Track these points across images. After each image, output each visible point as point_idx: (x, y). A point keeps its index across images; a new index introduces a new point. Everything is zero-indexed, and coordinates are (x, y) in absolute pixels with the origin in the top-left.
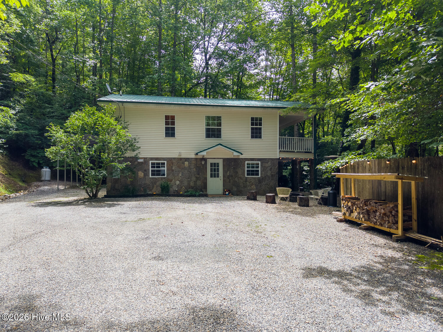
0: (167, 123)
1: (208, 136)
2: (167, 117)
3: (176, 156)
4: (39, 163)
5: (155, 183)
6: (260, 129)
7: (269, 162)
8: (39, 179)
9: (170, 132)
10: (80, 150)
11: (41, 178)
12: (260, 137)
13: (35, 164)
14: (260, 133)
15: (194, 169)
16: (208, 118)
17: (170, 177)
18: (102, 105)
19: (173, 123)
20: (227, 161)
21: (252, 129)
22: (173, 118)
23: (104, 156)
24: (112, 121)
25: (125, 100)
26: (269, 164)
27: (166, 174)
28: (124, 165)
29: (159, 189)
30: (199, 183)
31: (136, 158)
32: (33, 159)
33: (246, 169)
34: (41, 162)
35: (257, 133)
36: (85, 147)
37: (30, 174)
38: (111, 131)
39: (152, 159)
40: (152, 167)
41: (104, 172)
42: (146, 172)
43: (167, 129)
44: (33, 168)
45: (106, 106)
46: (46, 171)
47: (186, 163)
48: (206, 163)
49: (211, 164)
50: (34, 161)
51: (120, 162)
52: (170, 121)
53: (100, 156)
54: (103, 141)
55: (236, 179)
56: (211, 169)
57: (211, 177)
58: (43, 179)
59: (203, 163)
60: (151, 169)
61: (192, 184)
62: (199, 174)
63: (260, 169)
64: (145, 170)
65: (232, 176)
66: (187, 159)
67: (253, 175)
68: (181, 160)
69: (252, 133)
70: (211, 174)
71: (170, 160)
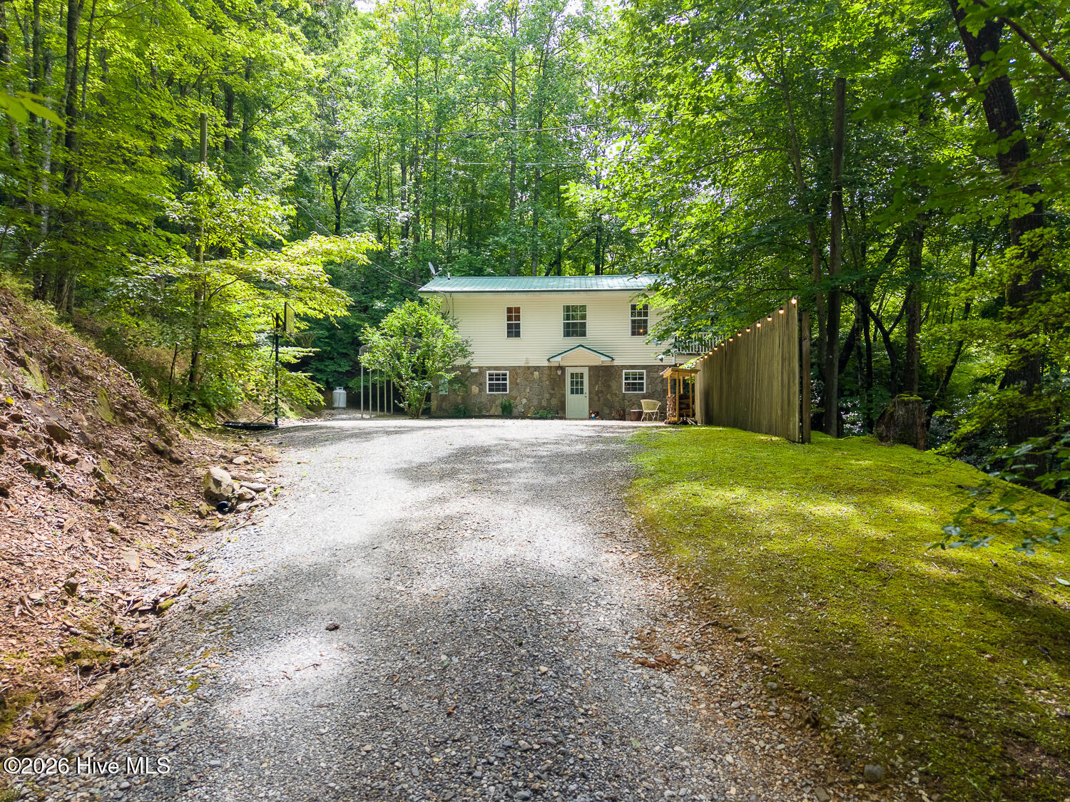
0: (509, 318)
1: (567, 334)
2: (509, 310)
3: (522, 364)
5: (494, 402)
6: (646, 321)
8: (329, 405)
9: (514, 331)
10: (399, 357)
11: (332, 403)
12: (645, 334)
14: (645, 327)
15: (547, 383)
16: (567, 308)
17: (514, 393)
18: (424, 296)
19: (518, 318)
20: (595, 370)
21: (633, 322)
22: (518, 310)
23: (429, 363)
24: (439, 320)
25: (454, 289)
27: (508, 389)
28: (453, 375)
29: (500, 410)
30: (554, 402)
31: (468, 367)
32: (318, 376)
33: (624, 381)
34: (331, 380)
35: (640, 327)
36: (405, 354)
38: (436, 332)
39: (489, 368)
40: (490, 379)
41: (429, 383)
42: (481, 385)
43: (509, 326)
45: (432, 300)
46: (340, 394)
47: (536, 373)
48: (564, 373)
49: (572, 374)
50: (321, 379)
51: (447, 371)
52: (513, 315)
53: (423, 363)
54: (428, 345)
55: (609, 396)
56: (572, 382)
57: (572, 393)
58: (336, 405)
59: (559, 373)
60: (488, 382)
61: (544, 403)
62: (554, 390)
63: (644, 381)
64: (481, 384)
65: (602, 392)
66: (537, 368)
67: (634, 389)
68: (529, 370)
69: (633, 327)
70: (572, 390)
71: (514, 370)
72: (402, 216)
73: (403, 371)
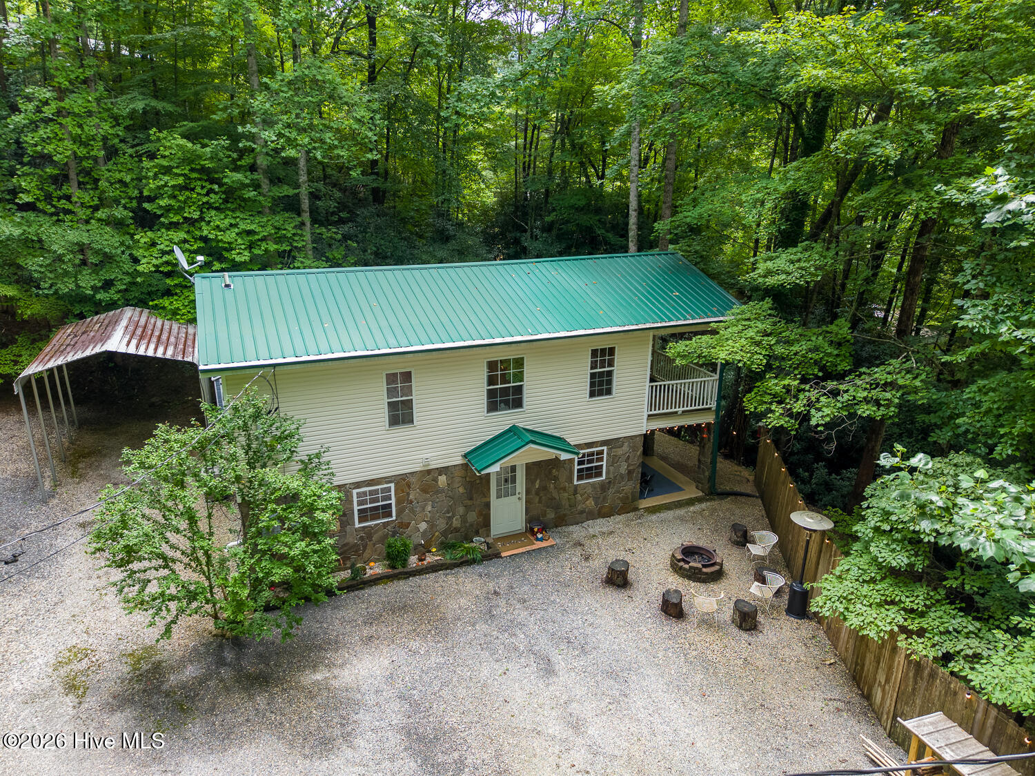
0: (392, 393)
1: (492, 407)
2: (391, 379)
3: (418, 468)
5: (370, 536)
6: (610, 373)
7: (626, 444)
9: (401, 414)
12: (609, 392)
14: (610, 382)
15: (461, 490)
16: (493, 365)
17: (405, 518)
19: (408, 391)
21: (593, 376)
22: (406, 375)
26: (626, 448)
27: (394, 514)
29: (382, 551)
30: (472, 517)
33: (576, 468)
35: (601, 383)
39: (358, 485)
40: (360, 503)
42: (345, 516)
43: (392, 406)
47: (443, 479)
52: (399, 387)
55: (554, 493)
56: (499, 480)
57: (500, 496)
60: (356, 508)
61: (456, 523)
62: (471, 499)
63: (604, 463)
64: (343, 515)
65: (545, 489)
66: (443, 470)
67: (589, 477)
68: (428, 476)
69: (592, 384)
70: (500, 493)
71: (402, 482)
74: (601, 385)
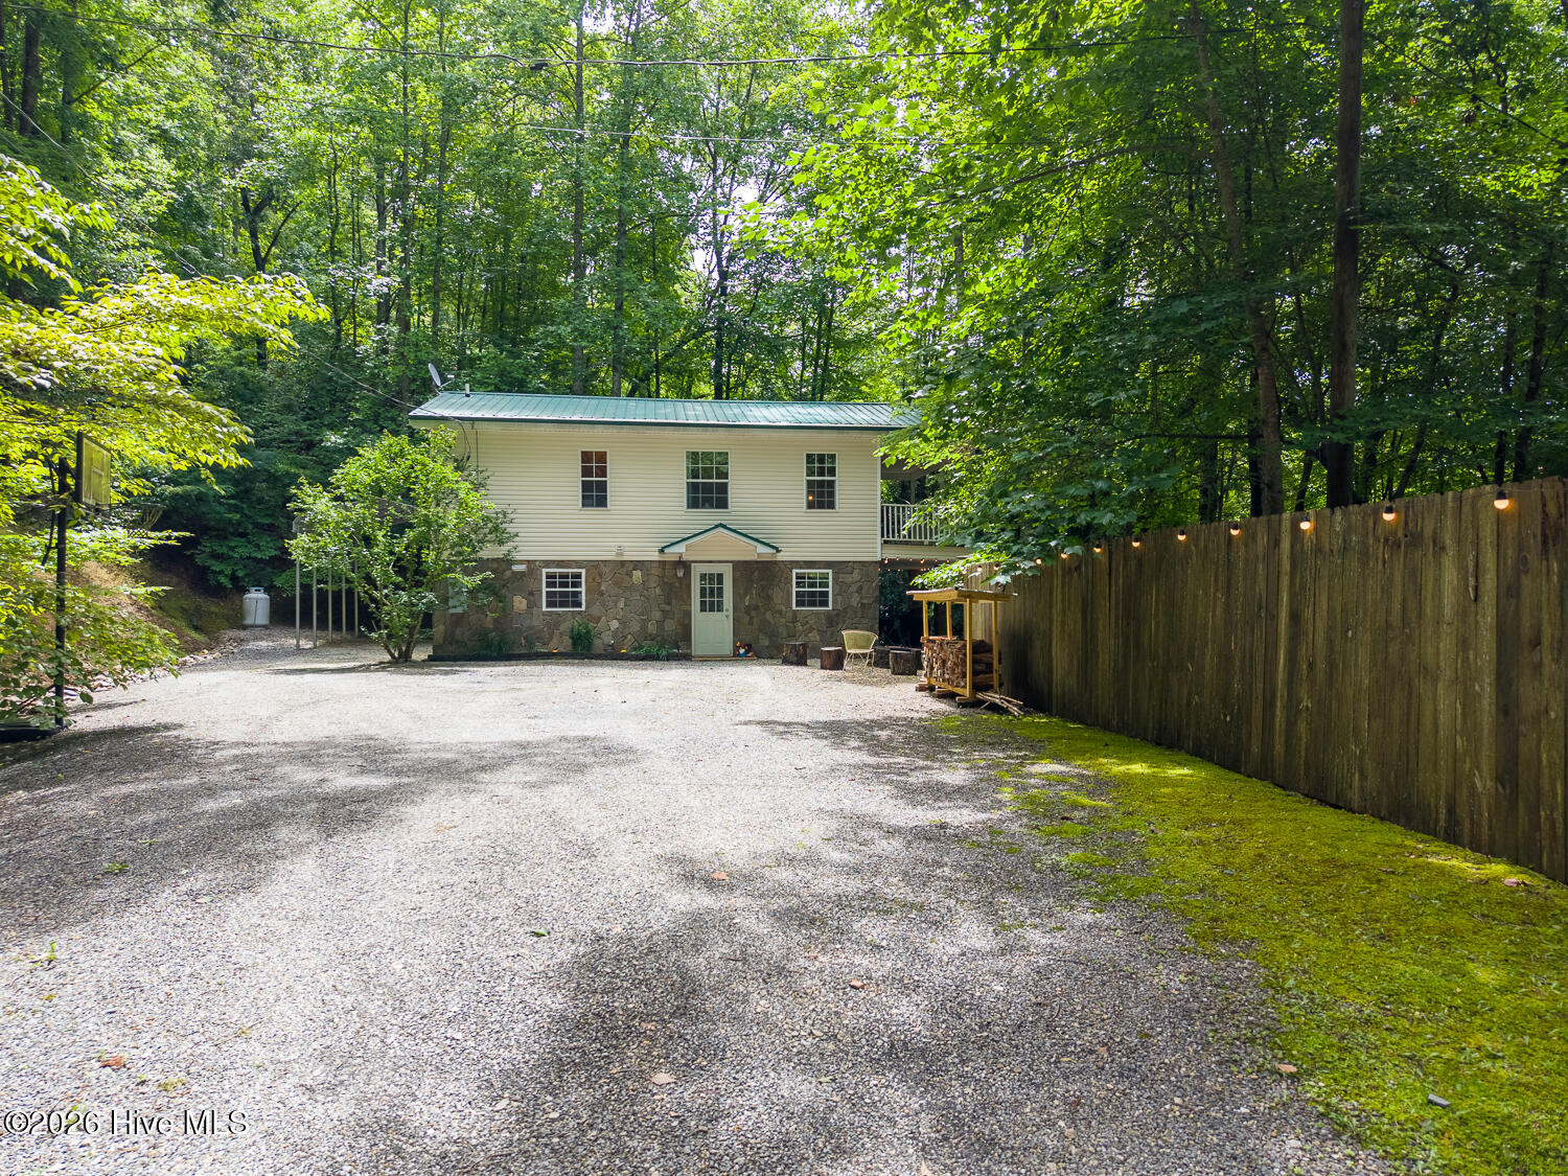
0: (586, 472)
1: (693, 503)
2: (586, 457)
3: (611, 556)
4: (234, 578)
5: (556, 626)
6: (831, 484)
7: (856, 571)
8: (237, 621)
9: (595, 494)
10: (368, 541)
11: (243, 617)
12: (831, 505)
13: (223, 580)
14: (832, 494)
15: (658, 590)
16: (694, 457)
17: (595, 611)
18: (421, 427)
19: (603, 472)
20: (744, 570)
21: (810, 484)
22: (602, 457)
23: (429, 557)
24: (448, 471)
25: (479, 415)
26: (856, 575)
27: (584, 602)
28: (478, 578)
29: (568, 641)
30: (671, 626)
31: (507, 562)
32: (217, 566)
33: (794, 589)
34: (240, 574)
35: (821, 494)
36: (380, 535)
37: (213, 609)
38: (444, 495)
39: (547, 563)
40: (549, 585)
41: (431, 596)
42: (532, 596)
43: (586, 486)
44: (218, 592)
45: (433, 433)
46: (257, 600)
47: (637, 574)
48: (688, 574)
49: (703, 577)
50: (221, 572)
51: (467, 572)
52: (594, 467)
53: (418, 556)
54: (427, 522)
55: (768, 615)
56: (703, 591)
57: (703, 610)
58: (249, 621)
59: (680, 574)
60: (545, 590)
61: (652, 628)
62: (669, 604)
63: (830, 589)
64: (531, 594)
65: (756, 608)
66: (638, 565)
67: (812, 604)
68: (623, 567)
69: (810, 494)
70: (703, 603)
71: (594, 566)
72: (377, 283)
73: (376, 572)
74: (822, 496)
